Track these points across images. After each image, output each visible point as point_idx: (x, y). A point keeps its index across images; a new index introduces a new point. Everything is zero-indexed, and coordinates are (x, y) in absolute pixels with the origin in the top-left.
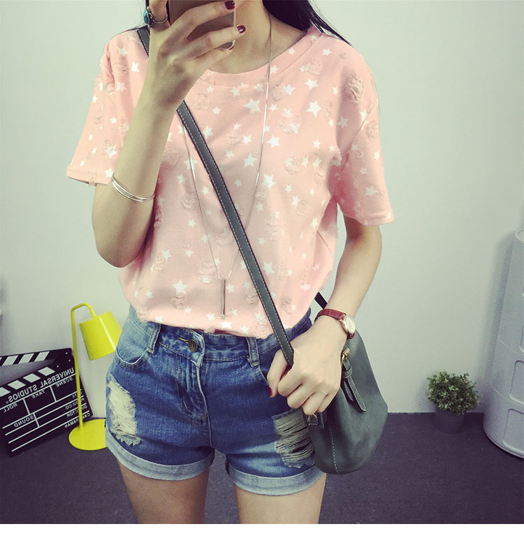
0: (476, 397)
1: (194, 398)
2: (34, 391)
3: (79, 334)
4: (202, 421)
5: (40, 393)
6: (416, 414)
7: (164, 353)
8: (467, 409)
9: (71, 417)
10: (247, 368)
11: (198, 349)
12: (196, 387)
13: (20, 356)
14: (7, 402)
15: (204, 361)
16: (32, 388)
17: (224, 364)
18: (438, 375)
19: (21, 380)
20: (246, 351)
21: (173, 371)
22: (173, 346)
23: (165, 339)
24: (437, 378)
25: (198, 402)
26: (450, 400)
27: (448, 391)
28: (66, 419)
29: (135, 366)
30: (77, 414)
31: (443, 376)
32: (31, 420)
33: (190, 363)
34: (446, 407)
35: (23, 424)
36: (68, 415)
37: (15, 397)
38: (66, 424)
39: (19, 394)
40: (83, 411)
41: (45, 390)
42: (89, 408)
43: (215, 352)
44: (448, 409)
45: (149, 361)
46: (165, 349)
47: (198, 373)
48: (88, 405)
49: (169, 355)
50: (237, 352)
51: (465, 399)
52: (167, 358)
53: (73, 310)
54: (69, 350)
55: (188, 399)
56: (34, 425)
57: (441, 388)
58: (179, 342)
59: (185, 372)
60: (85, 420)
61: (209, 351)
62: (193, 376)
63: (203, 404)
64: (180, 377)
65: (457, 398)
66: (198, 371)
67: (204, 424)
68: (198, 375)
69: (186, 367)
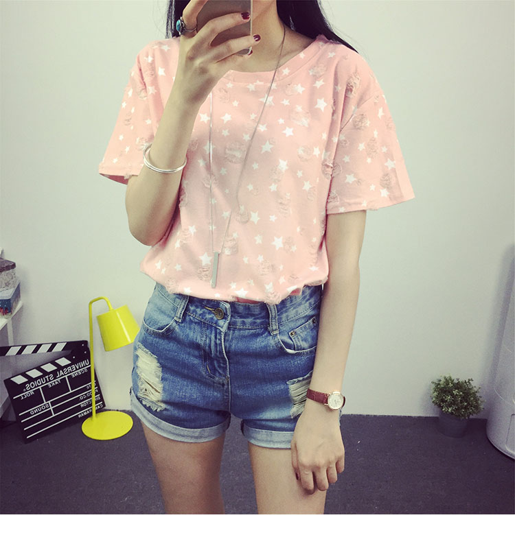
0: (479, 402)
1: (219, 362)
2: (50, 381)
3: (96, 327)
4: (223, 385)
5: (57, 383)
6: (420, 418)
7: (191, 322)
8: (470, 413)
9: (84, 408)
10: (267, 336)
11: (224, 317)
12: (221, 352)
13: (39, 346)
14: (24, 390)
15: (229, 328)
16: (49, 378)
17: (247, 331)
18: (443, 380)
19: (39, 368)
20: (267, 320)
21: (199, 338)
22: (200, 315)
23: (192, 308)
24: (441, 382)
25: (222, 365)
26: (454, 404)
27: (452, 395)
28: (79, 409)
29: (163, 333)
30: (91, 405)
31: (447, 381)
32: (46, 409)
33: (216, 329)
34: (449, 411)
35: (39, 412)
36: (82, 406)
37: (32, 385)
38: (80, 414)
39: (36, 383)
40: (97, 402)
41: (61, 380)
42: (102, 399)
43: (239, 320)
44: (452, 413)
45: (177, 329)
46: (192, 318)
47: (223, 338)
48: (101, 396)
49: (196, 323)
50: (258, 321)
51: (469, 404)
52: (193, 326)
53: (91, 303)
54: (86, 342)
55: (212, 364)
56: (49, 413)
57: (445, 391)
58: (206, 311)
59: (210, 339)
60: (98, 411)
61: (233, 319)
62: (218, 342)
63: (226, 367)
64: (205, 344)
65: (461, 402)
66: (223, 336)
67: (226, 387)
68: (223, 341)
69: (211, 333)
